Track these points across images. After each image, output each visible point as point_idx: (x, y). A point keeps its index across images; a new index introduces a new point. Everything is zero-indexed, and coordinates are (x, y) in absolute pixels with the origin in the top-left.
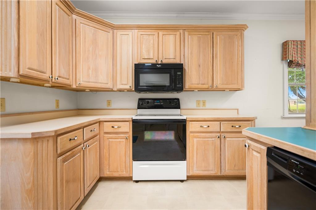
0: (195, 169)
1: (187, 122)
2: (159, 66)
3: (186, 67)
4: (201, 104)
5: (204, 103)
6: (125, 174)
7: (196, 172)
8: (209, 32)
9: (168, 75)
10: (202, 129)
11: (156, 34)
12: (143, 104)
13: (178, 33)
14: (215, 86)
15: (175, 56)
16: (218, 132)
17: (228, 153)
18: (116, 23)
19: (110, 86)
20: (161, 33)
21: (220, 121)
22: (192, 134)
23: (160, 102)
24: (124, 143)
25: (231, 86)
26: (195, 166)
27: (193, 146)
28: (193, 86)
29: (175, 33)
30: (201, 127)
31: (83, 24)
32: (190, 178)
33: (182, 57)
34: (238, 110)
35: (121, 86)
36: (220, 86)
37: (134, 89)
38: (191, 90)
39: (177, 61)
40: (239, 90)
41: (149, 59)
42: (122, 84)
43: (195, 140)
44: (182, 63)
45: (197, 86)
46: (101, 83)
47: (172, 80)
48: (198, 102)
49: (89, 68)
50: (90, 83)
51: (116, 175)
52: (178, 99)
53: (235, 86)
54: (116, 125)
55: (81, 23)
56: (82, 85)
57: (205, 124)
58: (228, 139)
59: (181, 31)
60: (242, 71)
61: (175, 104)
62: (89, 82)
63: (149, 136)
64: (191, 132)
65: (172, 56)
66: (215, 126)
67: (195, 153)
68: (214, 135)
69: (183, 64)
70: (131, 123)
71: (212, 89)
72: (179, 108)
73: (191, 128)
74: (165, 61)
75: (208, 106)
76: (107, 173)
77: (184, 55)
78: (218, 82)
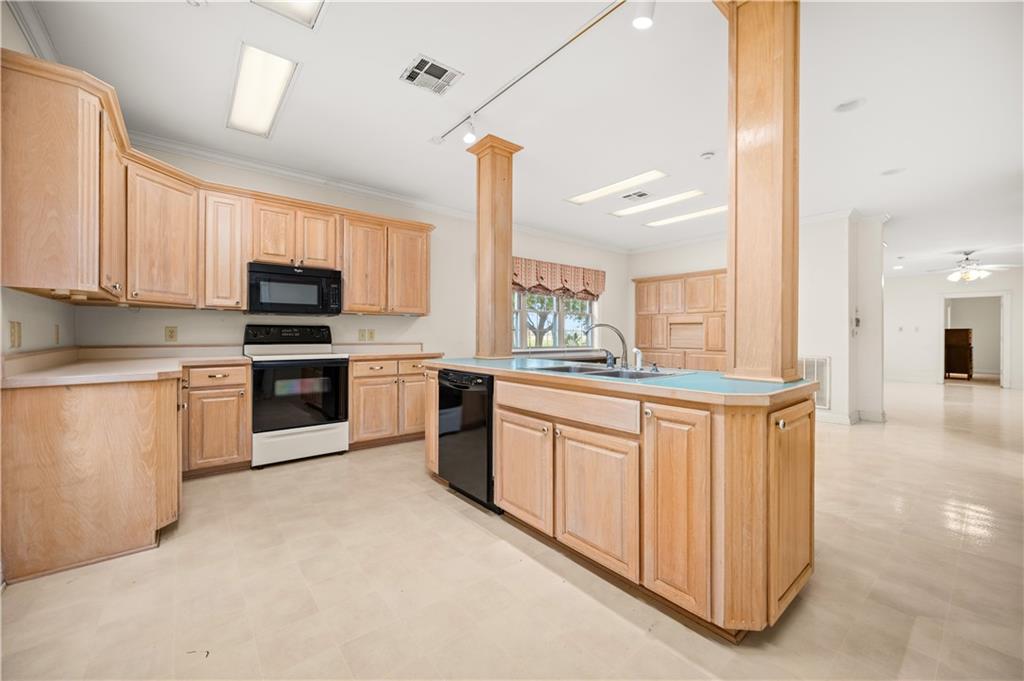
0: (361, 431)
1: (350, 363)
2: (299, 271)
3: (345, 277)
4: (367, 335)
5: (371, 333)
6: (236, 458)
7: (363, 435)
8: (381, 225)
9: (315, 287)
10: (372, 373)
11: (292, 213)
12: (254, 336)
13: (332, 220)
14: (389, 308)
15: (327, 256)
16: (394, 375)
17: (408, 404)
18: (207, 179)
19: (191, 298)
20: (300, 214)
21: (398, 359)
22: (357, 381)
23: (293, 332)
24: (235, 403)
25: (411, 310)
26: (362, 427)
27: (359, 397)
28: (356, 307)
29: (326, 218)
30: (371, 368)
31: (141, 176)
32: (355, 447)
33: (338, 259)
34: (421, 344)
35: (216, 300)
36: (397, 309)
37: (245, 307)
38: (352, 313)
39: (330, 265)
40: (423, 315)
41: (278, 255)
42: (218, 297)
43: (362, 388)
44: (338, 269)
45: (362, 307)
46: (173, 293)
47: (321, 296)
48: (362, 333)
49: (152, 265)
50: (154, 294)
51: (217, 461)
52: (327, 328)
53: (417, 311)
54: (219, 372)
55: (137, 175)
56: (139, 298)
57: (377, 365)
58: (407, 384)
59: (338, 217)
60: (427, 289)
61: (322, 336)
62: (152, 291)
63: (283, 388)
64: (356, 378)
65: (320, 256)
66: (390, 367)
67: (362, 409)
68: (389, 379)
69: (340, 272)
70: (250, 367)
71: (385, 313)
72: (330, 342)
73: (355, 371)
74: (307, 263)
75: (378, 338)
76: (198, 462)
77: (342, 257)
78: (395, 303)
